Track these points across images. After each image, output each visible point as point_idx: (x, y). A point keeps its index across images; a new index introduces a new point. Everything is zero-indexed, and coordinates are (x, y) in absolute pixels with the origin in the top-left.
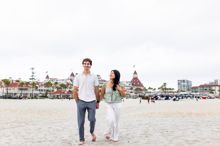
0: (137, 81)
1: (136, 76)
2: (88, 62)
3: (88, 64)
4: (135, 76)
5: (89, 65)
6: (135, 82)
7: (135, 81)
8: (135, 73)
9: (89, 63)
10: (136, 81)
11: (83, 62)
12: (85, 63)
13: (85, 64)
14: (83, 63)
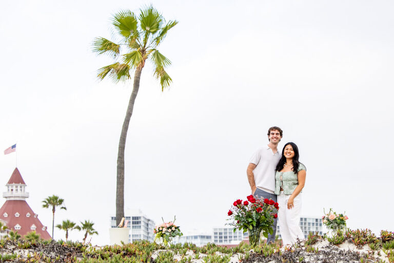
0: (28, 215)
1: (19, 193)
2: (277, 132)
3: (277, 134)
4: (17, 193)
5: (279, 136)
6: (17, 221)
7: (17, 215)
8: (17, 178)
9: (279, 133)
10: (23, 215)
11: (269, 132)
12: (271, 132)
13: (273, 134)
14: (269, 134)
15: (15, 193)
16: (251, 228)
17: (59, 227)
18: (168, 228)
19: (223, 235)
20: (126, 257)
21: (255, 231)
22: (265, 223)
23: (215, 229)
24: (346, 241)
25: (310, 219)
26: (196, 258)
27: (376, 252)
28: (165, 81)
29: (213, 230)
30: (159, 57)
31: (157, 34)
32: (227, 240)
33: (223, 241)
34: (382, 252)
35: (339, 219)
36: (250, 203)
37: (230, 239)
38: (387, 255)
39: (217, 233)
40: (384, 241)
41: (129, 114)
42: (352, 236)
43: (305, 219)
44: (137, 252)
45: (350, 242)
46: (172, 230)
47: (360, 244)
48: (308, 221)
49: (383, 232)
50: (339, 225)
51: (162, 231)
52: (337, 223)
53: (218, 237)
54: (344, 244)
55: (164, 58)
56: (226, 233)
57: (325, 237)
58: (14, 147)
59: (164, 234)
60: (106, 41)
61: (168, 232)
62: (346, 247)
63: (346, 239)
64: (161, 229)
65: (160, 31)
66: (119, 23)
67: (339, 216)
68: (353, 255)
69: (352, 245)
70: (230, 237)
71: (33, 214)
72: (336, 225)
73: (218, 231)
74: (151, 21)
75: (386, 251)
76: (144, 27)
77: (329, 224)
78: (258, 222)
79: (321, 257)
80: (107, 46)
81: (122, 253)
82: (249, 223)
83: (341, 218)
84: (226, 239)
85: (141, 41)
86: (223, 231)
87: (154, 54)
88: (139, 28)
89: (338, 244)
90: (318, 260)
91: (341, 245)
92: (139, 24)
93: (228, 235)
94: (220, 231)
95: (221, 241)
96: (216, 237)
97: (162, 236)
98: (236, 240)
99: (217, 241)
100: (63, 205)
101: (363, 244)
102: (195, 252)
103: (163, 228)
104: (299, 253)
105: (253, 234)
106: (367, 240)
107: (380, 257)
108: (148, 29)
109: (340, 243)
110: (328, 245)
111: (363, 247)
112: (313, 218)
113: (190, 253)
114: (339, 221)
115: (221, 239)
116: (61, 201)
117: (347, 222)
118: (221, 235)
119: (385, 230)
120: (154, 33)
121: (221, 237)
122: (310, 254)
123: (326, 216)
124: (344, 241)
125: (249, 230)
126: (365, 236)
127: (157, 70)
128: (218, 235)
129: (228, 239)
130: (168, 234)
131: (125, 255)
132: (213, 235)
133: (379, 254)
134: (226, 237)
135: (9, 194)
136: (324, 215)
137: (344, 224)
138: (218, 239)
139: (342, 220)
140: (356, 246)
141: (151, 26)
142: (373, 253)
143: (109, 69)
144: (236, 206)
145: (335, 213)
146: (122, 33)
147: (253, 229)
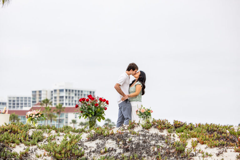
16: (91, 116)
18: (36, 115)
19: (16, 102)
20: (12, 134)
21: (93, 118)
22: (100, 113)
23: (9, 97)
24: (153, 127)
25: (85, 91)
26: (58, 136)
27: (172, 134)
29: (8, 98)
32: (19, 107)
33: (16, 107)
34: (176, 135)
35: (147, 112)
36: (90, 100)
37: (22, 105)
38: (179, 137)
39: (11, 101)
40: (176, 128)
42: (156, 124)
43: (82, 91)
44: (19, 131)
45: (155, 127)
46: (39, 116)
47: (161, 129)
48: (84, 93)
49: (175, 121)
50: (147, 116)
51: (32, 116)
52: (145, 114)
53: (12, 104)
54: (151, 129)
56: (18, 101)
57: (139, 124)
59: (33, 118)
61: (36, 117)
62: (153, 131)
63: (153, 125)
64: (31, 115)
67: (147, 110)
68: (160, 137)
69: (156, 129)
70: (21, 104)
72: (145, 116)
73: (12, 99)
75: (178, 134)
77: (141, 115)
78: (95, 113)
79: (141, 138)
81: (9, 131)
82: (89, 113)
83: (149, 111)
84: (18, 105)
86: (16, 99)
89: (148, 129)
90: (140, 140)
91: (149, 130)
93: (20, 102)
94: (14, 99)
95: (14, 107)
96: (10, 104)
97: (32, 120)
98: (26, 106)
99: (11, 107)
101: (163, 129)
102: (57, 132)
103: (32, 115)
104: (127, 135)
105: (91, 120)
106: (165, 127)
107: (174, 138)
109: (149, 128)
110: (142, 129)
111: (164, 131)
112: (88, 90)
113: (53, 132)
114: (147, 113)
115: (14, 105)
117: (151, 114)
118: (14, 103)
119: (176, 120)
121: (14, 104)
122: (134, 136)
123: (139, 110)
124: (151, 127)
125: (89, 117)
126: (164, 124)
128: (12, 102)
129: (20, 105)
130: (36, 119)
131: (10, 132)
132: (7, 102)
133: (174, 136)
134: (18, 104)
136: (137, 109)
137: (150, 115)
138: (12, 105)
139: (149, 113)
140: (159, 130)
142: (170, 135)
144: (81, 102)
145: (144, 108)
147: (92, 117)
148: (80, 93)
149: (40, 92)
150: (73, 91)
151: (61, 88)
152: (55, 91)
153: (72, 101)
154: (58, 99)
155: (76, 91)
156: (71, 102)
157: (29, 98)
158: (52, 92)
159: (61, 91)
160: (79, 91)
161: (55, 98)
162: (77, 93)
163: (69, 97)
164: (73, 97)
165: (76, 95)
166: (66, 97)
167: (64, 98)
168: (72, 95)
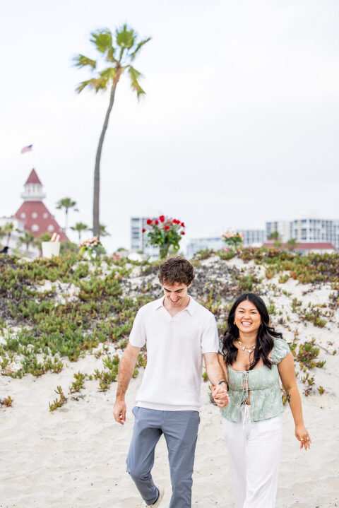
0: (46, 216)
4: (34, 193)
6: (35, 221)
7: (35, 215)
8: (33, 179)
10: (40, 215)
15: (32, 194)
17: (73, 228)
24: (236, 257)
27: (258, 266)
28: (141, 95)
30: (134, 74)
31: (132, 50)
34: (263, 267)
41: (105, 127)
45: (239, 257)
48: (334, 224)
55: (139, 74)
58: (30, 146)
60: (82, 57)
65: (135, 47)
66: (94, 39)
69: (240, 260)
71: (50, 215)
72: (233, 241)
74: (126, 38)
76: (119, 43)
80: (83, 61)
81: (48, 264)
85: (117, 56)
87: (129, 70)
88: (115, 45)
91: (230, 260)
92: (114, 39)
100: (75, 207)
101: (249, 259)
106: (254, 256)
108: (123, 44)
111: (249, 262)
116: (74, 204)
120: (129, 49)
124: (234, 257)
126: (253, 253)
127: (133, 85)
133: (259, 269)
135: (26, 195)
141: (126, 42)
143: (85, 84)
146: (98, 49)
148: (329, 224)
149: (276, 223)
150: (319, 221)
151: (304, 218)
152: (296, 222)
153: (319, 234)
154: (300, 232)
155: (323, 221)
156: (316, 236)
157: (263, 232)
158: (291, 223)
159: (304, 221)
160: (327, 222)
161: (296, 230)
162: (325, 223)
163: (315, 230)
164: (319, 230)
165: (323, 226)
166: (310, 230)
167: (308, 231)
168: (319, 226)
